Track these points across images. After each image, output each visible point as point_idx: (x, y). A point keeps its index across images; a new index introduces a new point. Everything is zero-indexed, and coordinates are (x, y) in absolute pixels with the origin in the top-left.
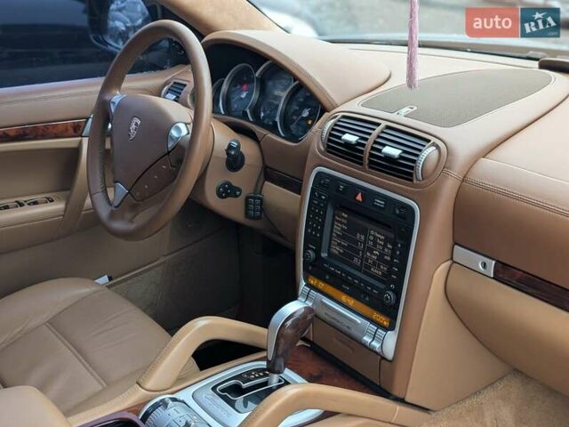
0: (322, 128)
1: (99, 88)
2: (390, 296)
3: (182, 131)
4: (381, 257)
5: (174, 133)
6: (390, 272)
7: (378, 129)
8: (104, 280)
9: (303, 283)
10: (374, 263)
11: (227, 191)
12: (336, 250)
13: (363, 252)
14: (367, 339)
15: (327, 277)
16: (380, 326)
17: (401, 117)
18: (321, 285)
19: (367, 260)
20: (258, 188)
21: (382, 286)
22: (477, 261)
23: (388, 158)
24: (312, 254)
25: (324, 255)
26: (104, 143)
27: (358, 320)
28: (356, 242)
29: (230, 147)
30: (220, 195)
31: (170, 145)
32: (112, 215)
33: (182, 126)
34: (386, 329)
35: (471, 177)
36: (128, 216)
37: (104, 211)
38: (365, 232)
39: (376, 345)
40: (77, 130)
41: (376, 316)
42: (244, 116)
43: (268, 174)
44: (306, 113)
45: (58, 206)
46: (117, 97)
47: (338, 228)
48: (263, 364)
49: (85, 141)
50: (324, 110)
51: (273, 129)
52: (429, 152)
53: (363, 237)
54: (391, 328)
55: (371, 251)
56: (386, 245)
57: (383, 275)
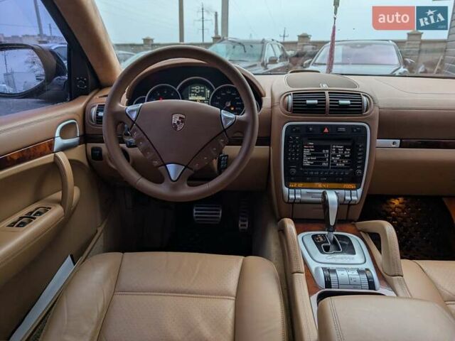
2: (358, 172)
4: (343, 157)
7: (326, 95)
9: (286, 189)
10: (338, 161)
12: (307, 163)
13: (329, 158)
15: (308, 179)
16: (351, 189)
18: (300, 185)
19: (332, 161)
22: (389, 142)
23: (344, 106)
25: (301, 169)
28: (323, 155)
32: (174, 188)
34: (355, 189)
38: (328, 147)
39: (354, 198)
40: (50, 149)
41: (345, 186)
44: (229, 104)
47: (307, 152)
53: (327, 151)
54: (358, 187)
55: (335, 156)
56: (345, 150)
57: (346, 165)
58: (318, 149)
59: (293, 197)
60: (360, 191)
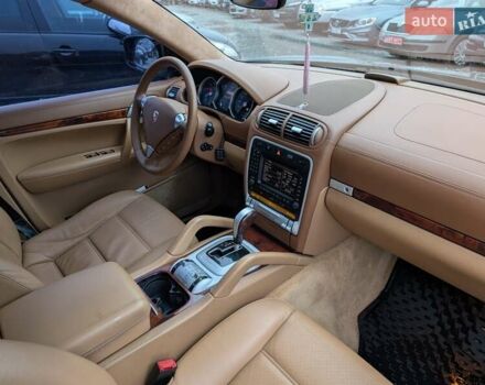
0: (257, 114)
1: (135, 91)
2: (296, 204)
3: (182, 119)
4: (290, 184)
5: (177, 119)
6: (295, 192)
7: (289, 117)
8: (143, 188)
9: (247, 196)
10: (287, 187)
11: (206, 147)
12: (265, 179)
13: (281, 181)
14: (284, 225)
15: (261, 193)
16: (290, 219)
17: (300, 109)
18: (258, 197)
19: (282, 185)
20: (221, 145)
21: (291, 199)
22: (343, 187)
23: (295, 133)
24: (252, 181)
25: (259, 182)
26: (138, 120)
27: (278, 215)
28: (277, 176)
29: (208, 127)
30: (202, 149)
31: (176, 126)
32: (147, 162)
33: (181, 116)
34: (294, 220)
35: (340, 143)
36: (155, 162)
37: (142, 159)
38: (281, 170)
39: (289, 228)
40: (124, 114)
41: (288, 213)
42: (212, 106)
43: (226, 137)
44: (245, 105)
45: (117, 154)
46: (144, 98)
47: (266, 168)
48: (231, 237)
49: (129, 120)
50: (256, 104)
51: (228, 113)
52: (318, 130)
53: (280, 174)
54: (297, 220)
56: (293, 178)
58: (274, 169)
60: (298, 224)
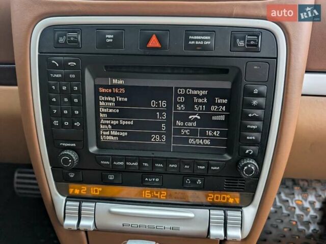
4: (206, 121)
14: (216, 232)
15: (111, 177)
16: (226, 207)
19: (178, 131)
25: (93, 149)
34: (237, 208)
38: (166, 95)
39: (235, 233)
53: (163, 104)
55: (184, 118)
56: (211, 102)
57: (213, 142)
59: (75, 222)
60: (250, 212)
